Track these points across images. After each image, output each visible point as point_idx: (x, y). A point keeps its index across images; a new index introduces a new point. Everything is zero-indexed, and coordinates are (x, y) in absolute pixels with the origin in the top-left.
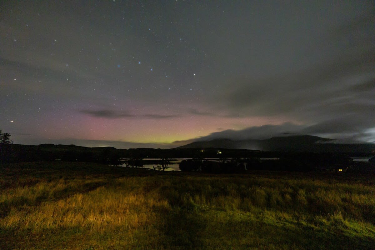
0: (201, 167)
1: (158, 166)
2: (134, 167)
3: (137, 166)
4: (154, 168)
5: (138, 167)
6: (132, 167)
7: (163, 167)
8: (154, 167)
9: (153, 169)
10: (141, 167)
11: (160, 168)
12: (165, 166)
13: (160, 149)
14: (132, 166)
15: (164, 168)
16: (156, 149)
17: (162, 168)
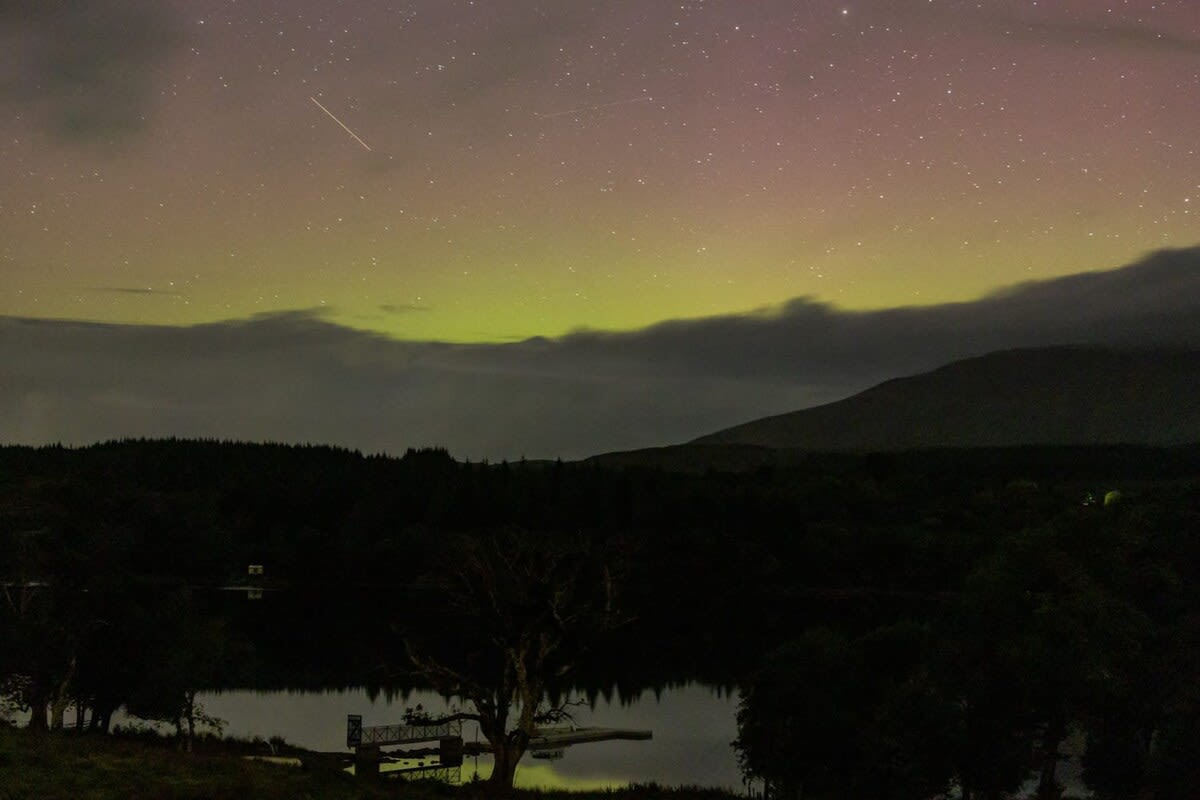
0: (1076, 742)
1: (416, 720)
2: (70, 717)
3: (103, 712)
4: (352, 739)
5: (121, 719)
6: (38, 719)
7: (492, 724)
8: (355, 723)
9: (339, 759)
10: (166, 728)
11: (452, 753)
12: (530, 716)
13: (442, 454)
14: (35, 700)
15: (507, 749)
16: (381, 462)
17: (475, 750)
